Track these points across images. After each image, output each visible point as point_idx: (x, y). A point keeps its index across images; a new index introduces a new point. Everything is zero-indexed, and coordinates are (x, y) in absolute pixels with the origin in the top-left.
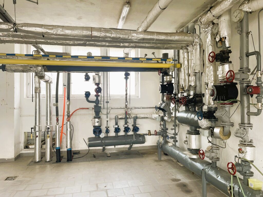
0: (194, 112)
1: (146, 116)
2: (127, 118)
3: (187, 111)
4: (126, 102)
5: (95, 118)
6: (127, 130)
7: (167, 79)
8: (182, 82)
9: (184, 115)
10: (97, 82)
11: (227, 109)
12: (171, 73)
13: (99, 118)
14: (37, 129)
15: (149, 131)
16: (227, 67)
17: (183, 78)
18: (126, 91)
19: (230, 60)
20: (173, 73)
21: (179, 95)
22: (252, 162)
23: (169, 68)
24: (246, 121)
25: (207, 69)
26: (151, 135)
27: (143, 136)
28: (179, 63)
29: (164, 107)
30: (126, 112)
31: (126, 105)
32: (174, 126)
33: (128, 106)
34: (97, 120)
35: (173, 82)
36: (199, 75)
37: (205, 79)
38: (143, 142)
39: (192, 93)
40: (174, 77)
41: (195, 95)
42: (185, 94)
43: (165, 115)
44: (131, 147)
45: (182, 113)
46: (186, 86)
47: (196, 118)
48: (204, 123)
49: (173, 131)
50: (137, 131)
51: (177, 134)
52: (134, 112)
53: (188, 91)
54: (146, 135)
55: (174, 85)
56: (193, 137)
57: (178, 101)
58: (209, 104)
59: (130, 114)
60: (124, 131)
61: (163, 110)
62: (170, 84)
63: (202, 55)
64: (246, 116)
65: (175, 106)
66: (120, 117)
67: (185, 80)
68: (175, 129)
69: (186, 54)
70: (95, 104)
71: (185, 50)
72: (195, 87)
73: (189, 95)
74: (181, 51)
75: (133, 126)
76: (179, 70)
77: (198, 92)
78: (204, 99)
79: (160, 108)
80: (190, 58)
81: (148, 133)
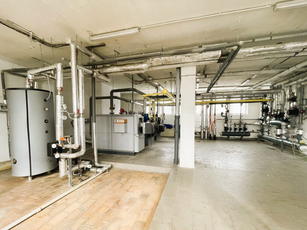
0: (280, 120)
1: (251, 123)
2: (241, 124)
3: (276, 120)
4: (241, 116)
5: (225, 123)
6: (240, 129)
7: (265, 106)
8: (274, 108)
9: (275, 121)
10: (227, 108)
11: (294, 118)
12: (268, 103)
13: (227, 123)
14: (202, 127)
15: (253, 130)
16: (295, 103)
17: (275, 106)
18: (241, 111)
19: (296, 100)
20: (269, 103)
21: (272, 113)
22: (302, 135)
23: (267, 101)
24: (300, 122)
25: (286, 104)
26: (254, 132)
27: (249, 133)
28: (272, 98)
29: (264, 118)
30: (240, 121)
31: (240, 118)
32: (268, 127)
33: (242, 119)
34: (226, 124)
35: (269, 107)
36: (283, 105)
37: (285, 107)
38: (249, 135)
39: (279, 112)
40: (269, 105)
41: (280, 113)
42: (275, 113)
43: (263, 122)
44: (242, 138)
45: (273, 121)
46: (276, 109)
47: (280, 122)
48: (283, 124)
49: (268, 129)
50: (246, 130)
51: (270, 130)
52: (244, 122)
53: (277, 111)
54: (251, 132)
55: (269, 109)
56: (279, 130)
57: (272, 116)
58: (287, 116)
59: (242, 122)
60: (239, 130)
61: (263, 120)
62: (267, 108)
63: (285, 97)
64: (301, 120)
65: (270, 118)
66: (237, 123)
67: (276, 107)
68: (269, 128)
69: (277, 96)
70: (225, 117)
71: (276, 94)
72: (281, 110)
73: (277, 113)
74: (274, 95)
75: (244, 128)
76: (273, 102)
77: (282, 112)
78: (284, 114)
79: (261, 119)
80: (279, 98)
81: (252, 131)
